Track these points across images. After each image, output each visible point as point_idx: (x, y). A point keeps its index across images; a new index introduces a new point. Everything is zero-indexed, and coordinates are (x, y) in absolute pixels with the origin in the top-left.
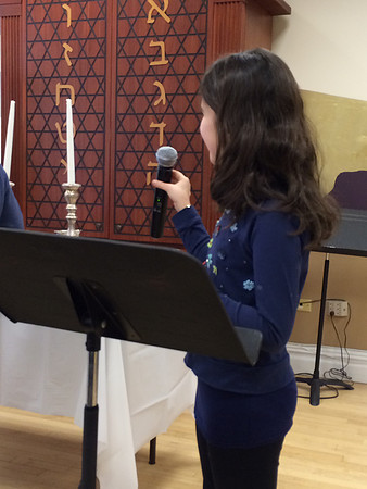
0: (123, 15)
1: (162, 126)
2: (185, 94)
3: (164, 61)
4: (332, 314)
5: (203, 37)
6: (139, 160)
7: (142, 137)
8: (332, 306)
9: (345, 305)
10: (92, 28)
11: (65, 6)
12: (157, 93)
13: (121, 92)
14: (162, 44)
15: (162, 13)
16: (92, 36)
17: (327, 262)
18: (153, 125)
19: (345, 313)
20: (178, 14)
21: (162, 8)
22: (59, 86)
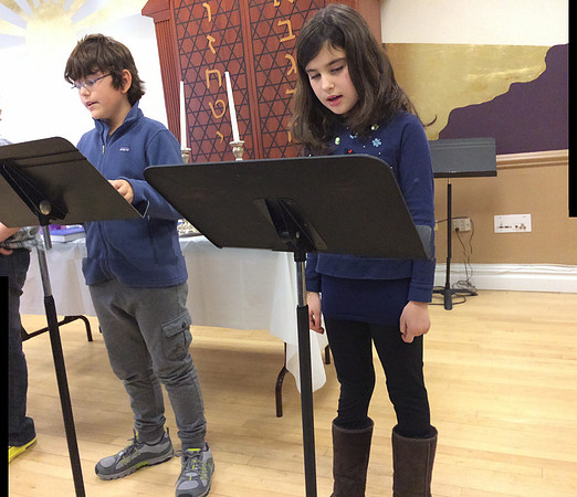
0: (253, 4)
3: (292, 37)
4: (457, 230)
6: (280, 123)
7: (281, 103)
8: (456, 223)
9: (467, 221)
10: (229, 19)
11: (205, 5)
12: (289, 64)
13: (259, 69)
14: (288, 22)
16: (229, 25)
17: (449, 186)
18: (288, 92)
19: (468, 228)
22: (208, 72)
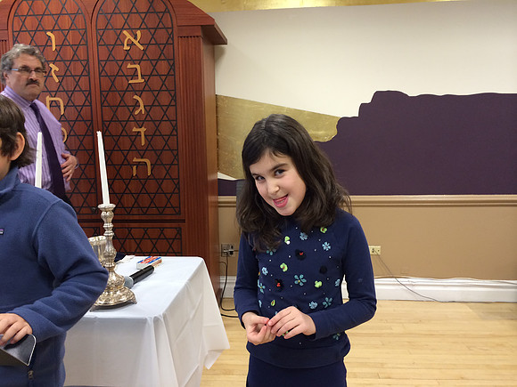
0: (102, 43)
1: (143, 130)
2: (160, 105)
3: (140, 80)
5: (171, 62)
6: (126, 157)
7: (127, 139)
10: (75, 52)
11: (49, 33)
12: (137, 105)
13: (106, 104)
14: (138, 66)
15: (136, 42)
16: (76, 58)
18: (135, 130)
20: (149, 44)
21: (136, 38)
22: (49, 99)
